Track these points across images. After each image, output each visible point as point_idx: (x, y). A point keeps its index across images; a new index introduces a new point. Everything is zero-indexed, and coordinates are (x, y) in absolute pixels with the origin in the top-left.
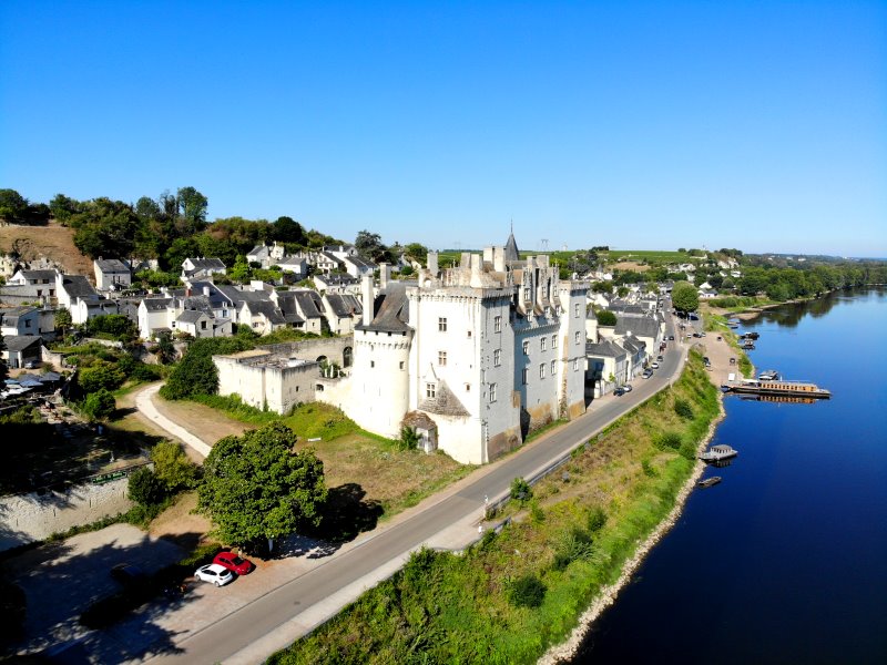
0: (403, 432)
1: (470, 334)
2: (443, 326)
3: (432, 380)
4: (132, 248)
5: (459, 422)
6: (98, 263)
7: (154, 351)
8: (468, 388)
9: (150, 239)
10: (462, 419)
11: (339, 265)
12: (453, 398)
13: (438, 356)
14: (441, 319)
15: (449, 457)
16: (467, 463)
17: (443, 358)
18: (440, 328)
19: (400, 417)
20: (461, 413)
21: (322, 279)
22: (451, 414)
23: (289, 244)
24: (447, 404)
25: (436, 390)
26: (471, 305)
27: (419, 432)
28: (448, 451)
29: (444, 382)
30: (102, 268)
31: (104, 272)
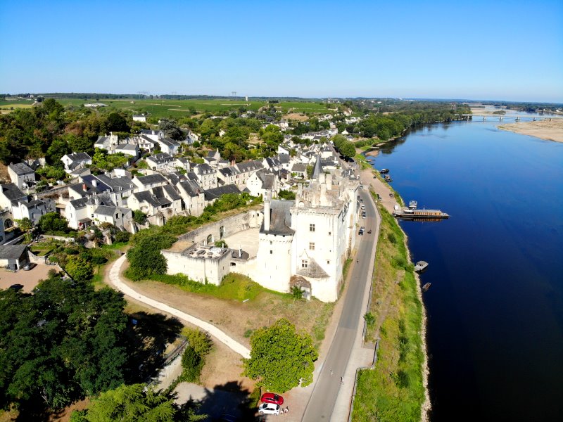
0: (291, 289)
1: (330, 233)
2: (312, 228)
3: (305, 258)
4: (27, 152)
5: (323, 281)
6: (12, 168)
7: (92, 240)
8: (328, 262)
9: (35, 142)
10: (325, 279)
11: (155, 145)
12: (319, 268)
13: (309, 245)
14: (311, 225)
15: (318, 300)
16: (327, 302)
17: (312, 246)
18: (311, 230)
19: (288, 280)
20: (325, 276)
21: (152, 159)
22: (319, 277)
23: (120, 133)
24: (317, 272)
25: (308, 264)
26: (331, 218)
27: (302, 289)
28: (317, 297)
29: (313, 259)
30: (16, 172)
31: (18, 175)
